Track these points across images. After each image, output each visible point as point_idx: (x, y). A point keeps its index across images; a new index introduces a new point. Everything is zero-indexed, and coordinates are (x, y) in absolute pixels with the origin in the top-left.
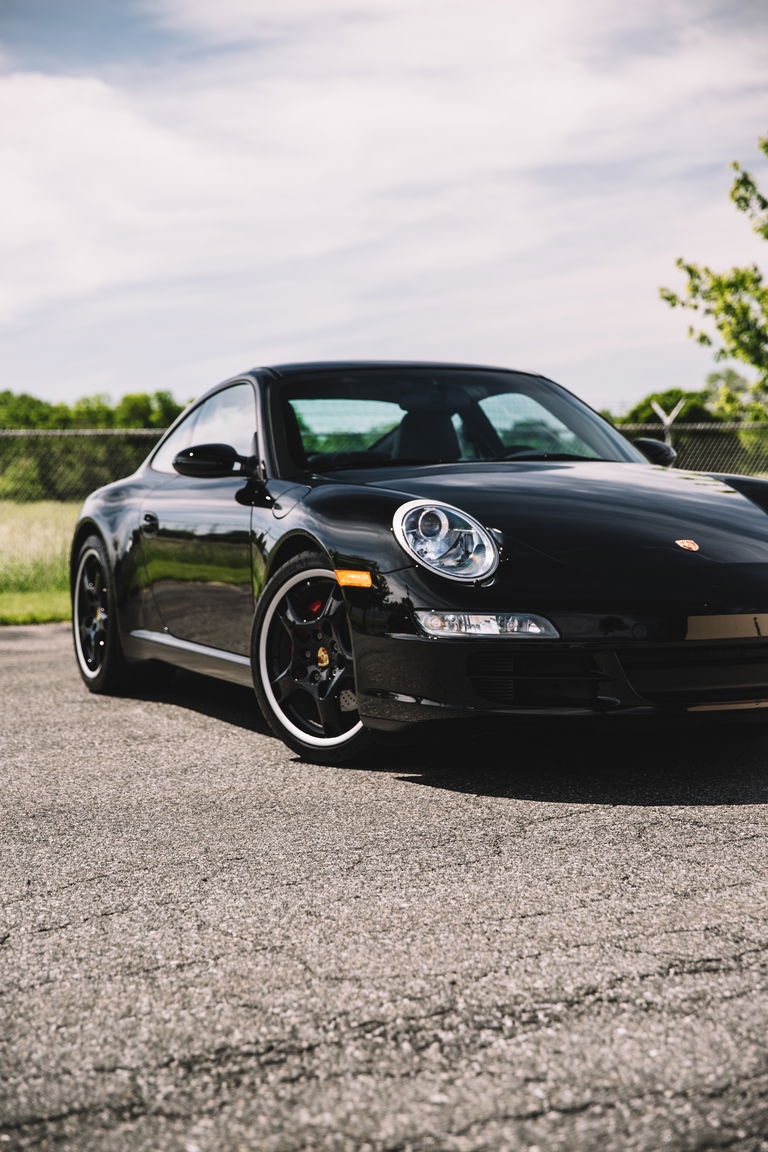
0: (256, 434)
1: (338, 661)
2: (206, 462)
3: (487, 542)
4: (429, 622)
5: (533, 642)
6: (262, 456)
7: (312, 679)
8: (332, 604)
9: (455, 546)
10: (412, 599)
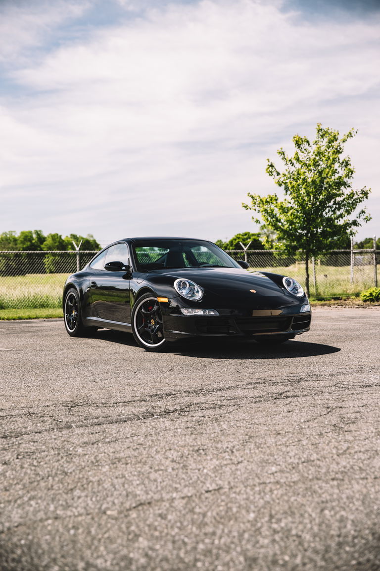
0: (129, 259)
1: (157, 323)
2: (114, 267)
3: (199, 290)
4: (184, 312)
5: (212, 316)
6: (131, 265)
7: (150, 328)
8: (155, 308)
9: (190, 291)
10: (179, 305)
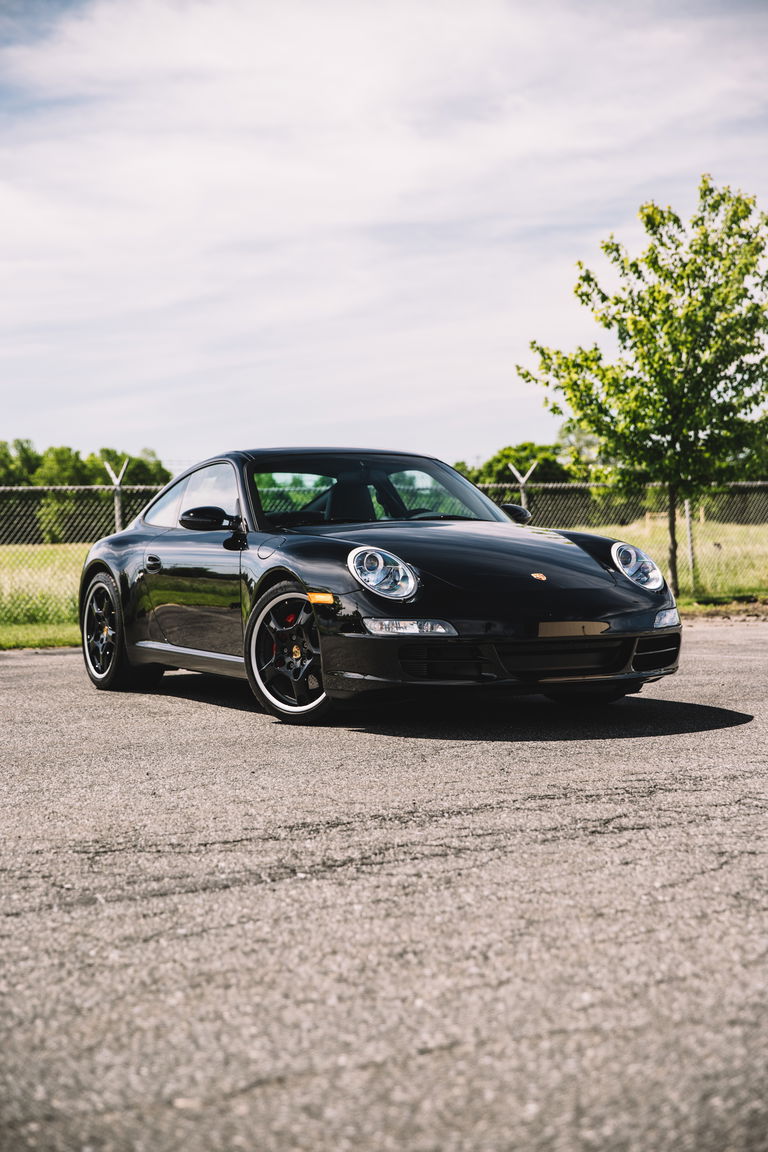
0: (238, 500)
1: (306, 655)
2: (203, 520)
3: (409, 574)
4: (372, 626)
5: (440, 638)
7: (289, 668)
9: (387, 577)
10: (360, 611)
